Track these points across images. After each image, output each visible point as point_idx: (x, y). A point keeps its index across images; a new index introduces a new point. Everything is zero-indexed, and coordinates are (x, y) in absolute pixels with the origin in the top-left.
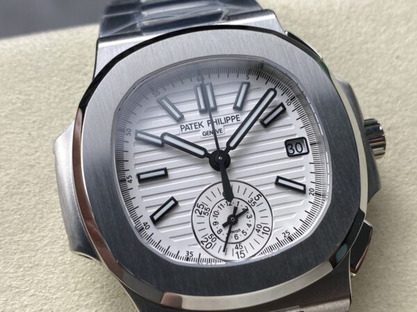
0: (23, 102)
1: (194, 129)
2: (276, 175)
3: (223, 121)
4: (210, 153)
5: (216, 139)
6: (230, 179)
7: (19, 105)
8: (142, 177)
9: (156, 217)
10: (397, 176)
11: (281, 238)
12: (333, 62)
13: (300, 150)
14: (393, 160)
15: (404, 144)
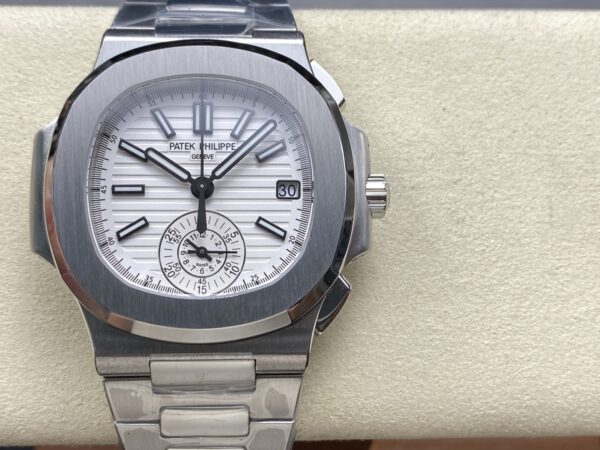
0: (21, 82)
1: (184, 149)
2: (257, 215)
3: (217, 147)
4: (194, 178)
5: (202, 165)
6: (207, 209)
7: (16, 84)
8: (117, 189)
9: (122, 234)
10: (408, 241)
11: (248, 281)
12: (371, 101)
13: (292, 193)
14: (409, 222)
15: (425, 208)
